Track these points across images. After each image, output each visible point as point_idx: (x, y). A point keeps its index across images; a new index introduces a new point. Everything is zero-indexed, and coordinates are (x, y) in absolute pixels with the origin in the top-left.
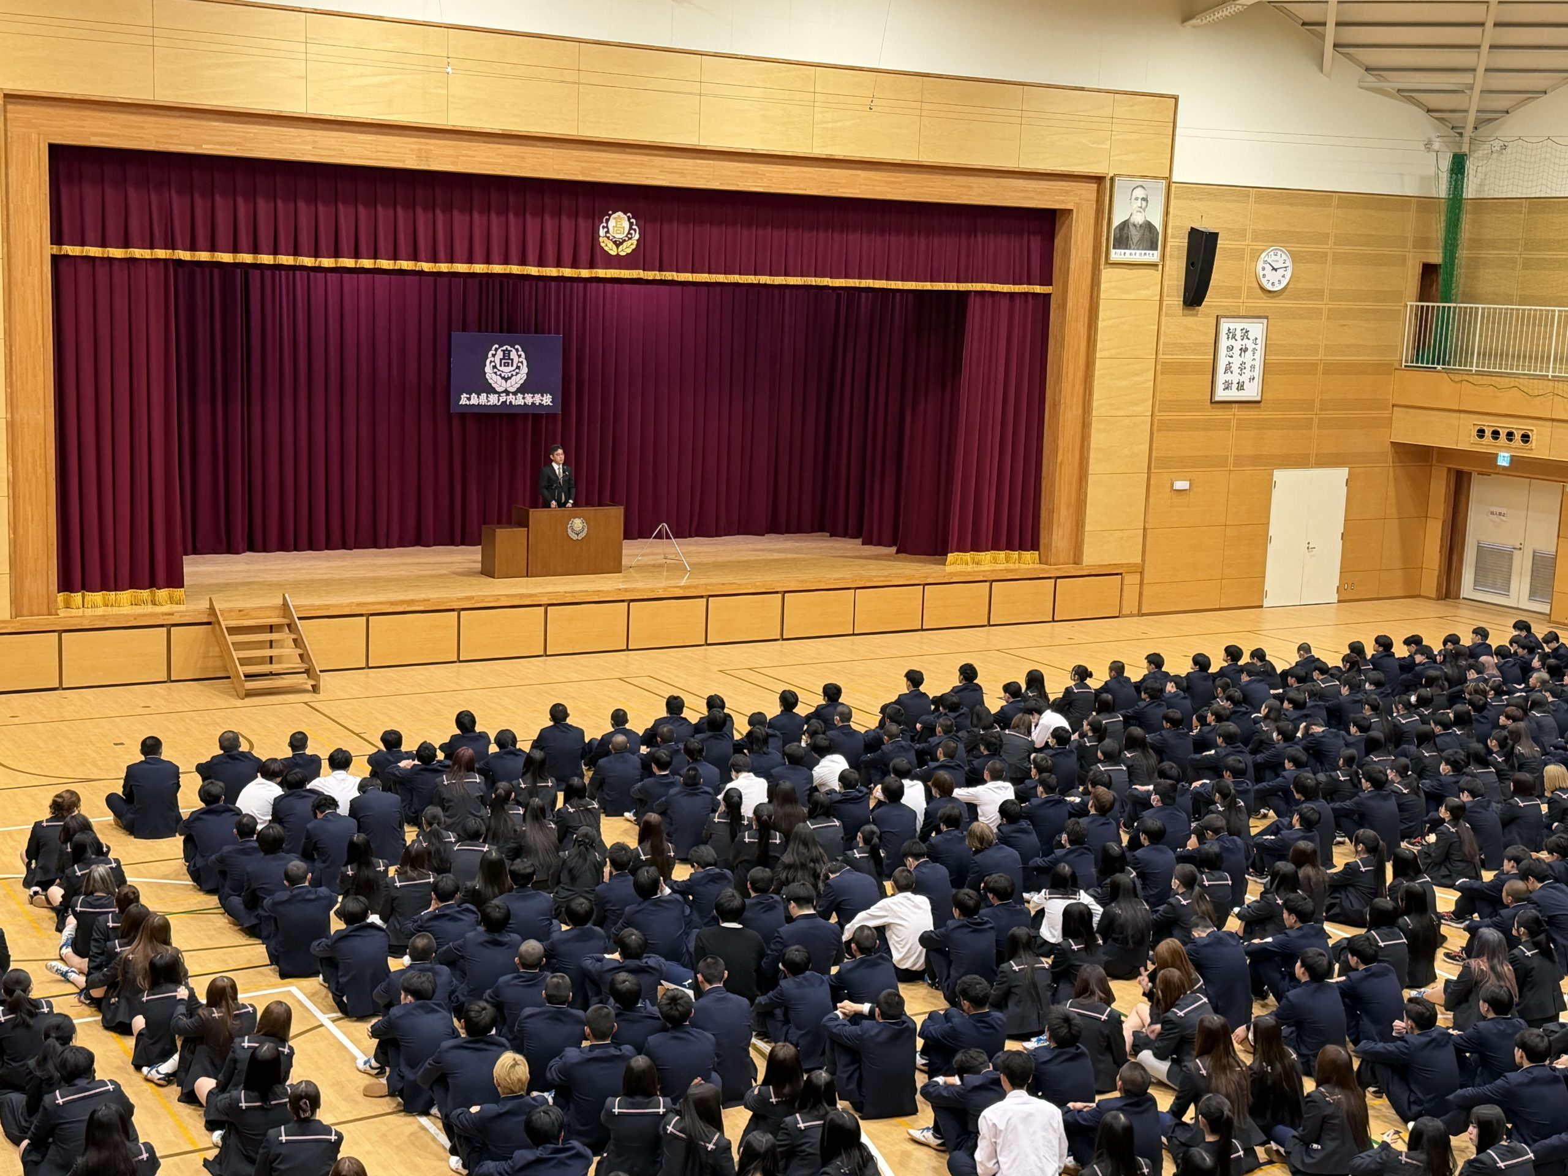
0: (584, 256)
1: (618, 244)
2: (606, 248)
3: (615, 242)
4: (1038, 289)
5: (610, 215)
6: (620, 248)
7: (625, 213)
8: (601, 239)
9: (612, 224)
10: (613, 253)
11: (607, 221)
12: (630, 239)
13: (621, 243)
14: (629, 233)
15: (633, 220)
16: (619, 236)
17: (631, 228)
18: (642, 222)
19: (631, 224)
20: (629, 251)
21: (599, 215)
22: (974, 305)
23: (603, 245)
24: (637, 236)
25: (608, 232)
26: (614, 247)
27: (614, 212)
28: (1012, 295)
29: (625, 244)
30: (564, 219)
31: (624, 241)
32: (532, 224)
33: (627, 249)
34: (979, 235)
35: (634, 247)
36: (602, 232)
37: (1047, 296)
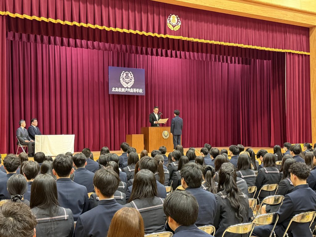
0: (162, 30)
1: (174, 27)
2: (170, 28)
3: (172, 26)
4: (306, 53)
5: (171, 16)
6: (175, 28)
7: (176, 16)
8: (168, 24)
9: (171, 19)
10: (172, 29)
11: (170, 17)
12: (178, 25)
13: (175, 26)
14: (177, 23)
15: (178, 18)
16: (174, 24)
17: (178, 21)
18: (182, 19)
19: (178, 19)
20: (177, 29)
21: (166, 16)
22: (287, 58)
23: (168, 26)
24: (180, 24)
25: (170, 22)
26: (172, 28)
27: (172, 15)
28: (298, 55)
29: (176, 27)
30: (155, 15)
31: (176, 25)
32: (144, 16)
33: (177, 28)
34: (288, 34)
35: (179, 28)
36: (168, 21)
37: (309, 56)
